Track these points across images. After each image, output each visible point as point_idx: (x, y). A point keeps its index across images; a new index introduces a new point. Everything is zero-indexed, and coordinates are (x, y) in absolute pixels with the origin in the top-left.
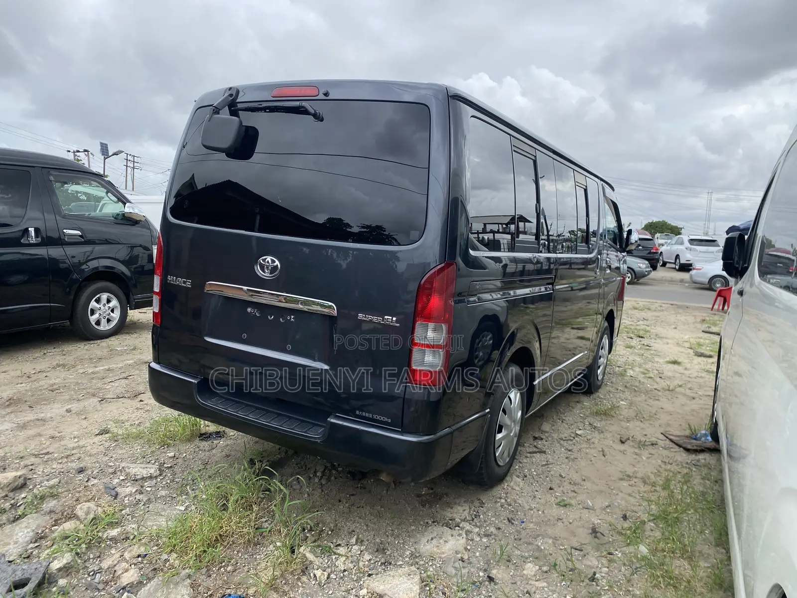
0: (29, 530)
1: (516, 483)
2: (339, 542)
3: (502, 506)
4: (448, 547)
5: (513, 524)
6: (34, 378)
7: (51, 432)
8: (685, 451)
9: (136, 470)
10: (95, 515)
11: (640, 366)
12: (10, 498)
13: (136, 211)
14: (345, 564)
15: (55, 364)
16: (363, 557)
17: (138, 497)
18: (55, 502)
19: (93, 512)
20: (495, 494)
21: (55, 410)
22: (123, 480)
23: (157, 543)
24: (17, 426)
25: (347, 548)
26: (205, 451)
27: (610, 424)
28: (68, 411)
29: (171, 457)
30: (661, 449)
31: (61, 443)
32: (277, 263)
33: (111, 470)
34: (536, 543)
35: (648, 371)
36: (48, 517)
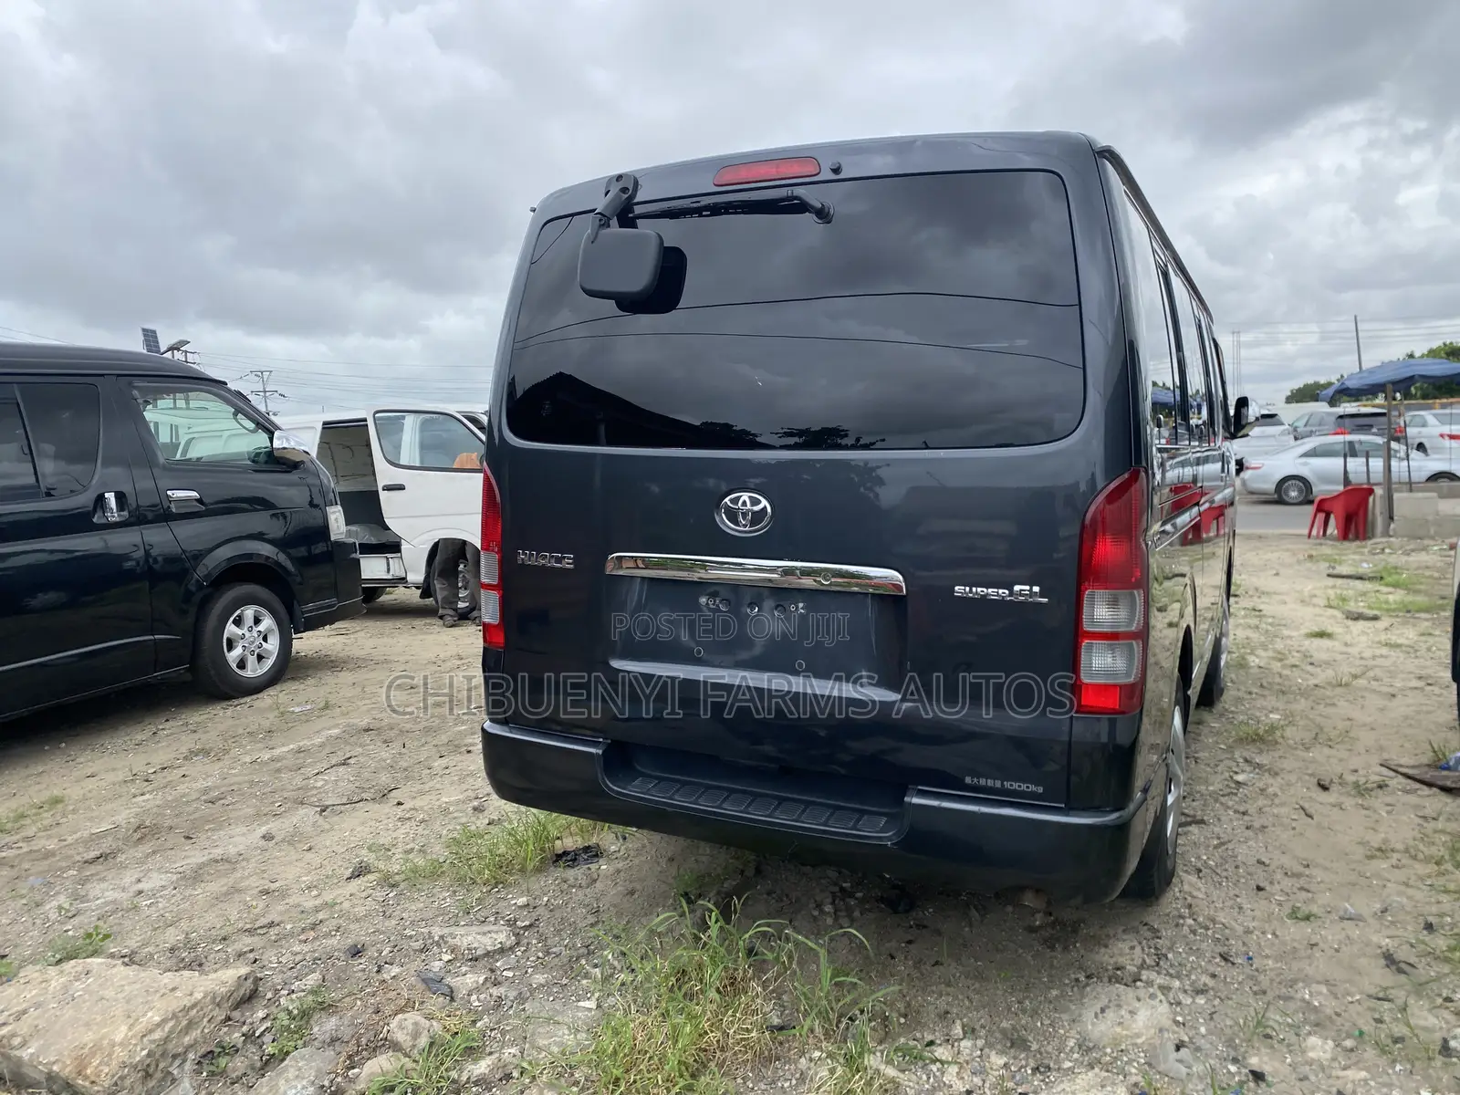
0: (304, 1083)
1: (1190, 884)
2: (929, 1038)
3: (1194, 932)
4: (1141, 1024)
5: (1233, 964)
6: (160, 780)
7: (255, 882)
8: (1443, 793)
9: (470, 938)
10: (430, 1037)
11: (1264, 647)
12: (237, 1022)
13: (292, 444)
14: (963, 1078)
15: (184, 750)
16: (989, 1062)
17: (495, 991)
18: (333, 1021)
19: (426, 1031)
20: (1168, 911)
21: (239, 838)
22: (450, 961)
23: (573, 1079)
24: (182, 879)
25: (950, 1046)
26: (580, 887)
27: (1280, 757)
28: (267, 837)
29: (520, 907)
30: (1400, 793)
31: (287, 901)
32: (764, 503)
33: (417, 945)
34: (1299, 996)
35: (1283, 654)
36: (330, 1053)
